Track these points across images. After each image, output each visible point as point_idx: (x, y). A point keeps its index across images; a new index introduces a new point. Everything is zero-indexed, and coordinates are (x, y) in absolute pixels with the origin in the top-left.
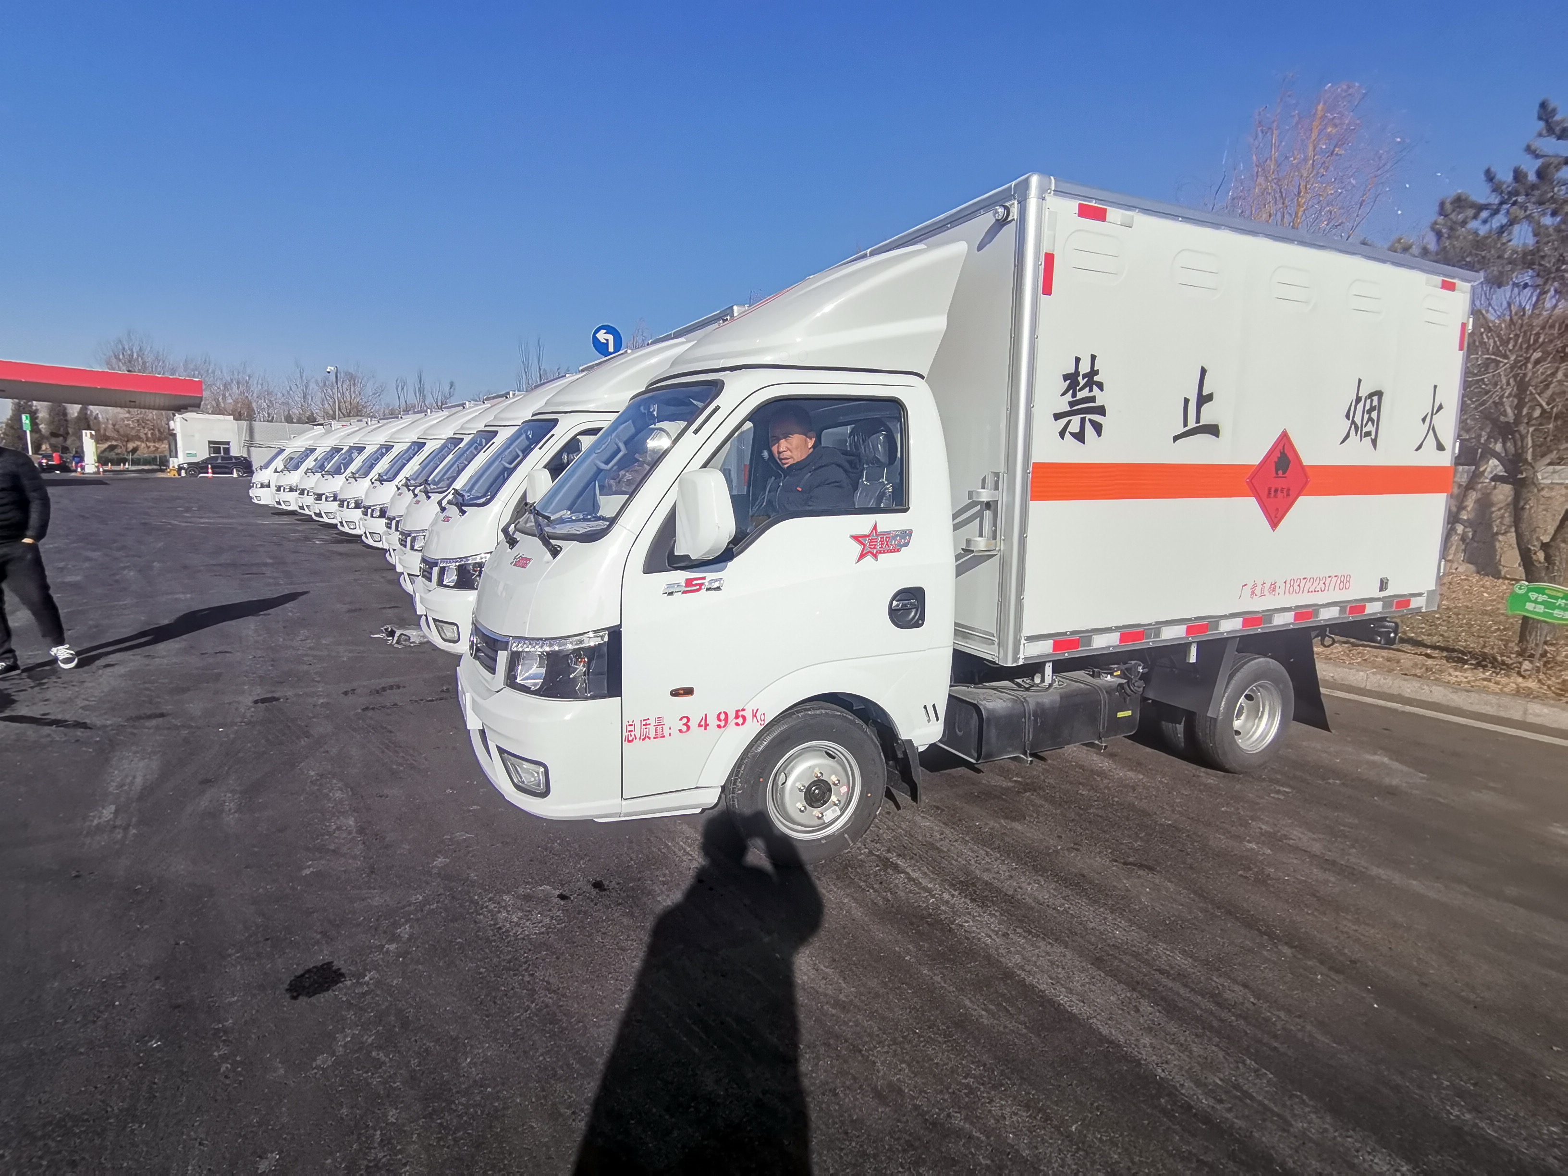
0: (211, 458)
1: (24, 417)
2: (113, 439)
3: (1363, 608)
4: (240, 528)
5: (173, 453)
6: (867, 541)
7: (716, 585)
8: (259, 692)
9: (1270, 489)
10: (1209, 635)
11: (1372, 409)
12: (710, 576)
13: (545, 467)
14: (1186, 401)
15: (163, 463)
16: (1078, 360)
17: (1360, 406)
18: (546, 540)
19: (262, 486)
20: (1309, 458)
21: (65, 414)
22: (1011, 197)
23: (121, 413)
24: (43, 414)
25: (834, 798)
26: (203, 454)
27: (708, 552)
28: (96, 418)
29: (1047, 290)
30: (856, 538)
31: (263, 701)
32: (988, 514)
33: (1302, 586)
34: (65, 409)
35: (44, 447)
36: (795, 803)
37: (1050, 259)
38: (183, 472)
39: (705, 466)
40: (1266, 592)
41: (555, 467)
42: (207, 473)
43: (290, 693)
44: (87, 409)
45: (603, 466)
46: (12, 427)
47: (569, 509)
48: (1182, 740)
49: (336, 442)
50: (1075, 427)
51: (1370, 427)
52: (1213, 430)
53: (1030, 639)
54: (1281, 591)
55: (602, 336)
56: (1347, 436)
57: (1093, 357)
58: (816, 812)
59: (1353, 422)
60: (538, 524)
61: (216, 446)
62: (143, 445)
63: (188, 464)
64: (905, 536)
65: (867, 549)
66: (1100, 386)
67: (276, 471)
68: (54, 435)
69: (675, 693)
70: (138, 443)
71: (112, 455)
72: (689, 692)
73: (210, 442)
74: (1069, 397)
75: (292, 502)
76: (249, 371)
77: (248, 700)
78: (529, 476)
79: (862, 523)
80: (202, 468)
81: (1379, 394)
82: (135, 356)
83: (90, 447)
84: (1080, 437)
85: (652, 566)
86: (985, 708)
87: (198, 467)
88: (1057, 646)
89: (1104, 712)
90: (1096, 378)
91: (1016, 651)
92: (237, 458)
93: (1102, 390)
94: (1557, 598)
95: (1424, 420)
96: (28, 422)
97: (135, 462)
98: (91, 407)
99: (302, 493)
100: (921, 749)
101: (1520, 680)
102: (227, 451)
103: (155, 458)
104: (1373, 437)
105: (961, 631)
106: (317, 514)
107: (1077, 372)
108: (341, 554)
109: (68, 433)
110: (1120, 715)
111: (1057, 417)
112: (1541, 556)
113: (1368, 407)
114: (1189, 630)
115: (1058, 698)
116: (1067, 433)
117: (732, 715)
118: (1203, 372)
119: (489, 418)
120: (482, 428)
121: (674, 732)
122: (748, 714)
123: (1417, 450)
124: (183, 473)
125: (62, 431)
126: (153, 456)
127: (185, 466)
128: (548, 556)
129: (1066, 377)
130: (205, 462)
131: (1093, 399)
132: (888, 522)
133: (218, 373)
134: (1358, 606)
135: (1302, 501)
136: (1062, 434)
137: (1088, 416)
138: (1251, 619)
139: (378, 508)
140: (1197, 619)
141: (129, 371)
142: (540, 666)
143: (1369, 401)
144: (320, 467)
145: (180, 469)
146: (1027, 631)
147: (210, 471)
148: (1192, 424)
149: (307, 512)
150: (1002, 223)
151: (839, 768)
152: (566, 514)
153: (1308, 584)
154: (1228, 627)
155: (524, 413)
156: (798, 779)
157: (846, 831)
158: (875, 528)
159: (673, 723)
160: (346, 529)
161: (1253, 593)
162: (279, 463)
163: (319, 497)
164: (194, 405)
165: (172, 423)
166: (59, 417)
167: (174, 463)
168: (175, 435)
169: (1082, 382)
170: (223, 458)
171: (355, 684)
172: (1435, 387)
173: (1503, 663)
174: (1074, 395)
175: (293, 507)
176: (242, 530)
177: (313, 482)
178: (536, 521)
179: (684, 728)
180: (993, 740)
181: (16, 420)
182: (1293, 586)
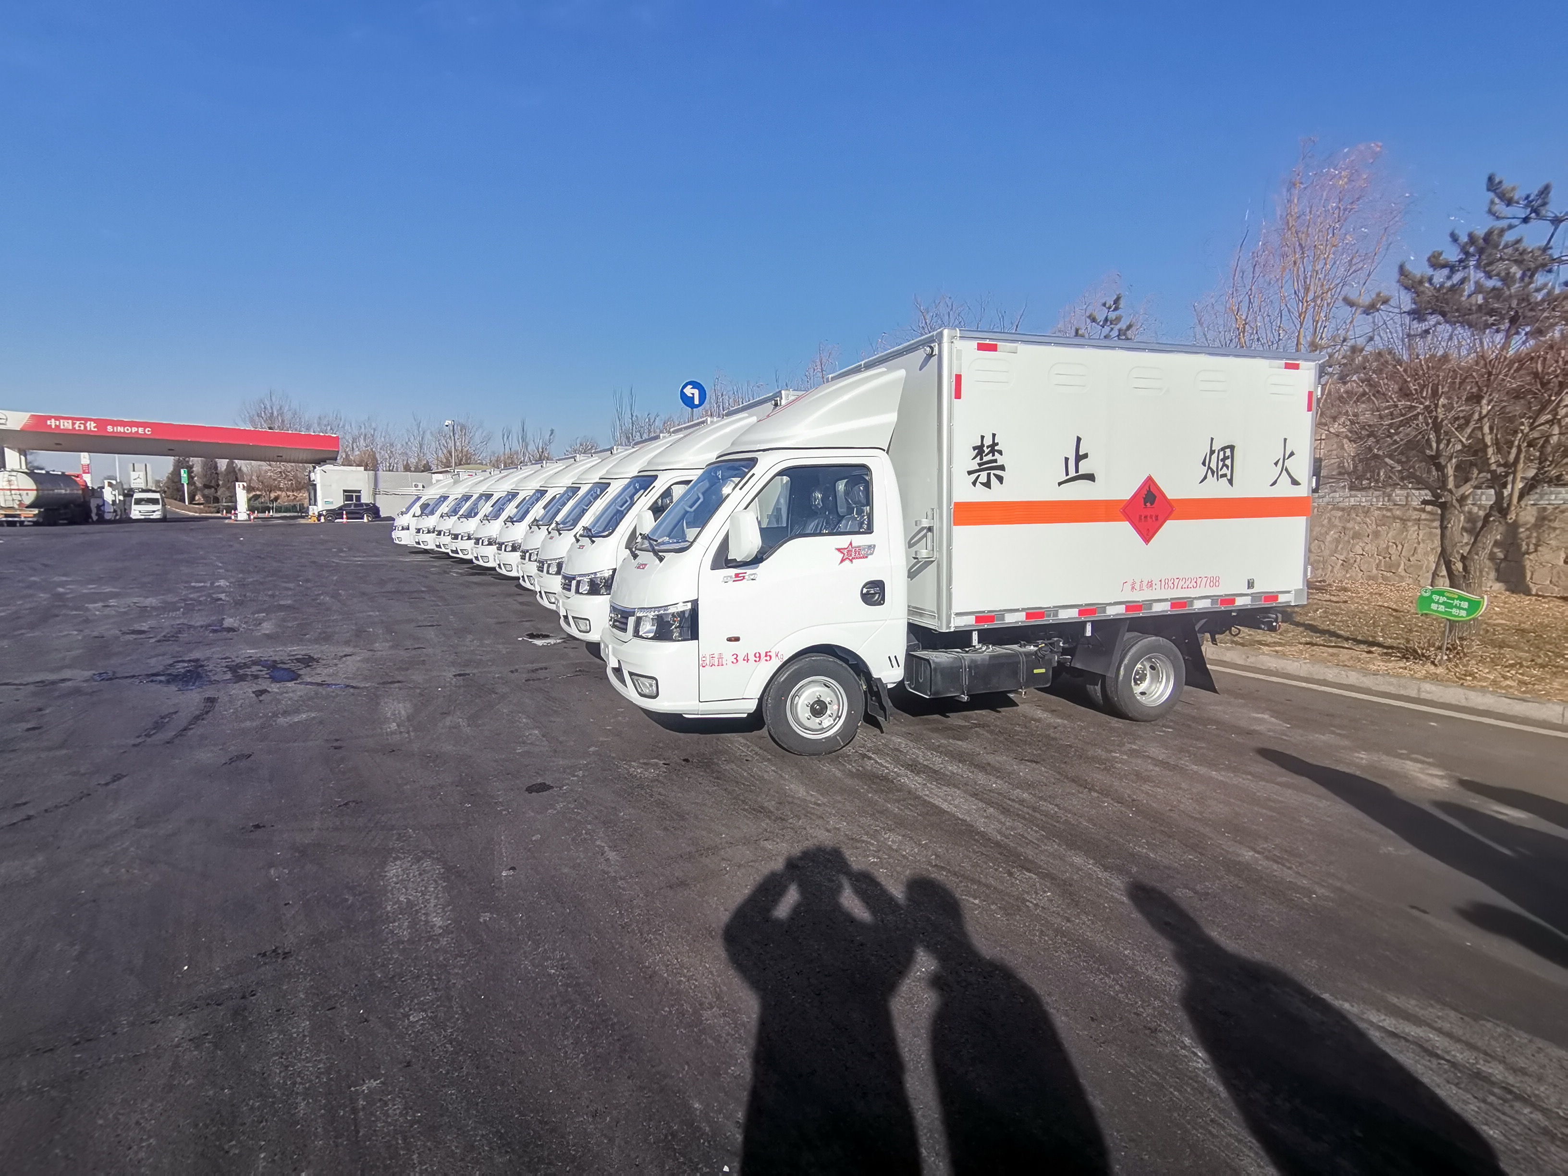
0: (345, 505)
1: (182, 471)
2: (258, 489)
3: (1233, 601)
4: (390, 564)
5: (313, 502)
6: (845, 552)
7: (752, 577)
8: (454, 670)
9: (1141, 516)
10: (1098, 616)
11: (1225, 458)
12: (749, 572)
13: (649, 509)
14: (1067, 459)
15: (303, 511)
16: (983, 437)
17: (1215, 456)
18: (656, 553)
19: (403, 529)
20: (1171, 494)
21: (216, 468)
22: (934, 341)
23: (264, 466)
24: (197, 469)
25: (829, 712)
26: (338, 501)
27: (747, 556)
28: (240, 469)
29: (958, 395)
30: (839, 550)
31: (460, 675)
32: (929, 534)
33: (1176, 584)
34: (216, 463)
35: (197, 498)
36: (804, 713)
37: (958, 378)
38: (322, 518)
39: (746, 508)
40: (1144, 587)
41: (657, 510)
42: (342, 518)
43: (475, 671)
44: (233, 463)
45: (689, 509)
46: (173, 482)
47: (669, 536)
48: (1100, 697)
49: (467, 490)
50: (983, 477)
51: (1224, 470)
52: (1091, 477)
53: (957, 614)
54: (1158, 587)
55: (689, 391)
56: (1205, 478)
57: (994, 435)
58: (818, 720)
59: (1209, 468)
60: (651, 545)
61: (349, 495)
62: (284, 494)
63: (327, 511)
64: (872, 547)
65: (846, 556)
66: (1000, 452)
67: (414, 516)
68: (206, 486)
69: (729, 640)
70: (279, 493)
71: (257, 503)
72: (737, 639)
73: (345, 491)
74: (978, 460)
75: (430, 542)
76: (374, 425)
77: (450, 675)
78: (639, 516)
79: (843, 541)
80: (338, 514)
81: (1232, 448)
82: (275, 414)
83: (242, 497)
84: (988, 485)
85: (716, 566)
86: (934, 662)
87: (336, 513)
88: (979, 619)
89: (1023, 668)
90: (996, 448)
91: (949, 622)
92: (367, 505)
93: (1001, 454)
94: (1453, 599)
95: (1276, 464)
96: (185, 475)
97: (278, 510)
98: (236, 461)
99: (439, 533)
100: (890, 686)
101: (1433, 667)
102: (358, 498)
103: (295, 506)
104: (1229, 477)
105: (913, 611)
106: (452, 551)
107: (982, 445)
108: (476, 583)
109: (218, 485)
110: (1036, 671)
111: (970, 473)
112: (1459, 566)
113: (1221, 456)
114: (1081, 613)
115: (988, 658)
116: (978, 483)
117: (763, 655)
118: (1079, 440)
119: (602, 472)
120: (597, 480)
121: (729, 663)
122: (773, 654)
123: (1272, 485)
124: (323, 520)
125: (213, 484)
126: (292, 504)
127: (324, 513)
128: (657, 561)
129: (975, 448)
130: (341, 508)
131: (995, 461)
132: (859, 540)
133: (347, 427)
134: (1229, 600)
135: (1169, 523)
136: (974, 483)
137: (992, 472)
138: (1131, 606)
139: (510, 544)
140: (1086, 605)
141: (270, 428)
142: (653, 625)
143: (1222, 453)
144: (454, 511)
145: (320, 515)
146: (956, 609)
147: (345, 516)
148: (1072, 473)
149: (443, 550)
150: (931, 355)
151: (832, 694)
152: (666, 539)
153: (1181, 583)
154: (1112, 612)
155: (633, 470)
156: (805, 699)
157: (838, 735)
158: (851, 544)
159: (728, 658)
160: (481, 563)
161: (1133, 588)
162: (416, 509)
163: (456, 537)
164: (331, 459)
165: (312, 475)
166: (211, 469)
167: (314, 510)
168: (315, 485)
169: (987, 451)
170: (356, 505)
171: (517, 667)
172: (1285, 440)
173: (1423, 655)
174: (981, 459)
175: (431, 546)
176: (393, 566)
177: (449, 524)
178: (650, 543)
179: (735, 661)
180: (940, 683)
181: (176, 474)
182: (1166, 583)
